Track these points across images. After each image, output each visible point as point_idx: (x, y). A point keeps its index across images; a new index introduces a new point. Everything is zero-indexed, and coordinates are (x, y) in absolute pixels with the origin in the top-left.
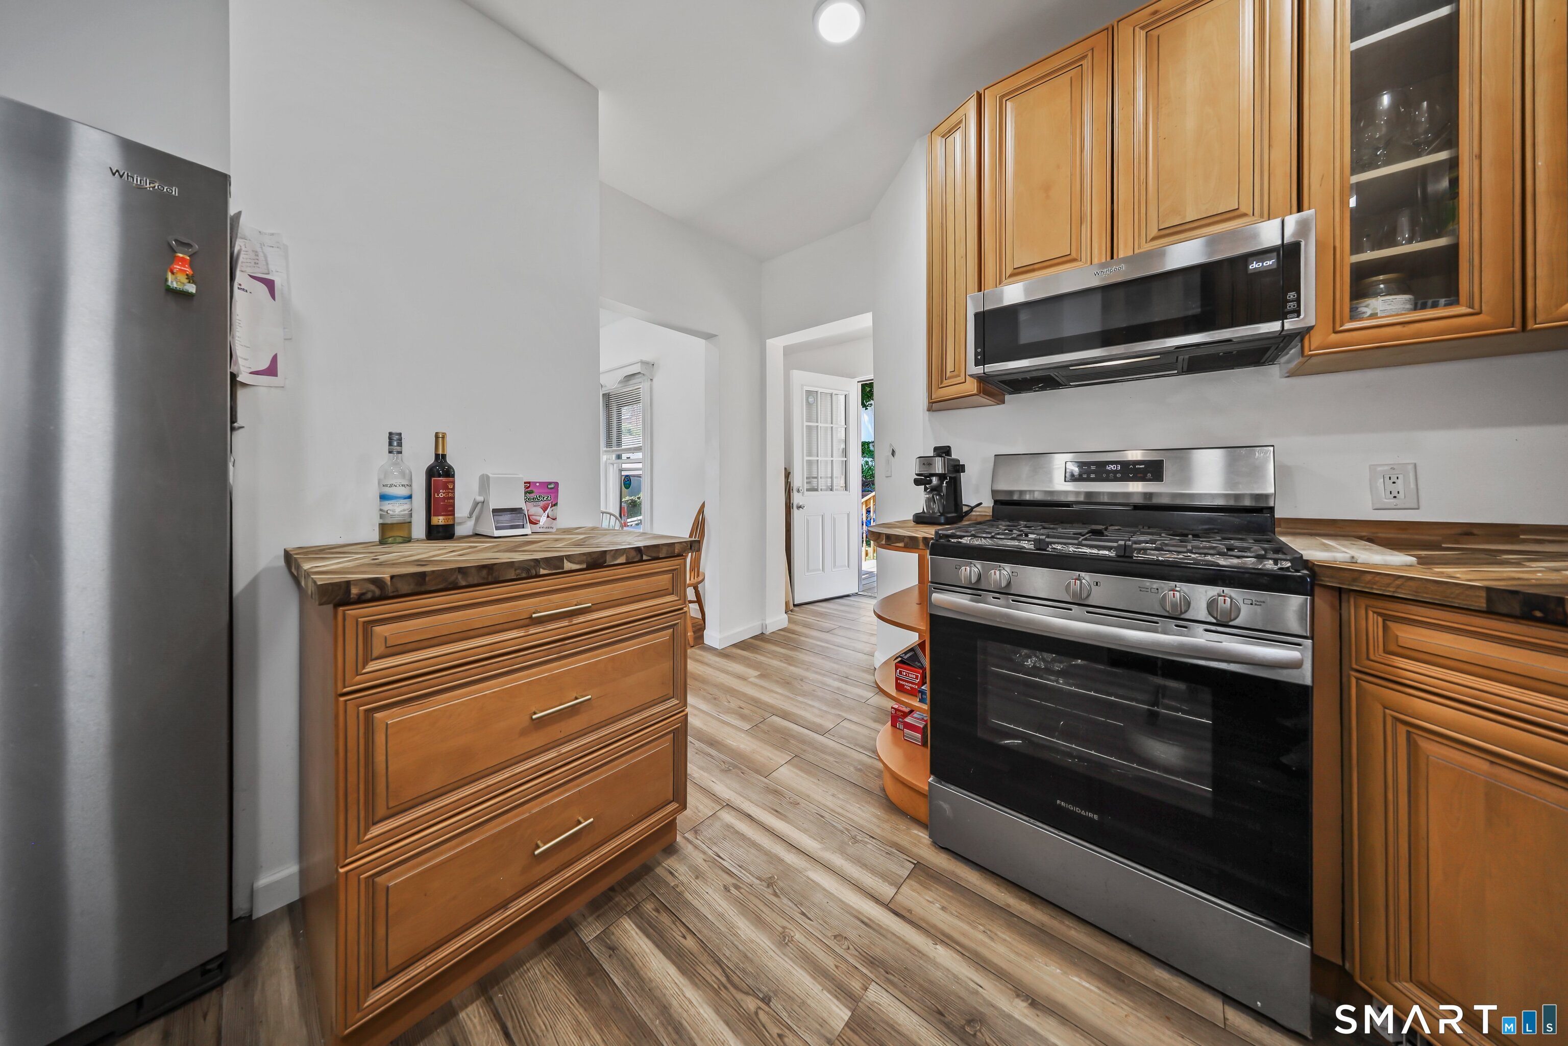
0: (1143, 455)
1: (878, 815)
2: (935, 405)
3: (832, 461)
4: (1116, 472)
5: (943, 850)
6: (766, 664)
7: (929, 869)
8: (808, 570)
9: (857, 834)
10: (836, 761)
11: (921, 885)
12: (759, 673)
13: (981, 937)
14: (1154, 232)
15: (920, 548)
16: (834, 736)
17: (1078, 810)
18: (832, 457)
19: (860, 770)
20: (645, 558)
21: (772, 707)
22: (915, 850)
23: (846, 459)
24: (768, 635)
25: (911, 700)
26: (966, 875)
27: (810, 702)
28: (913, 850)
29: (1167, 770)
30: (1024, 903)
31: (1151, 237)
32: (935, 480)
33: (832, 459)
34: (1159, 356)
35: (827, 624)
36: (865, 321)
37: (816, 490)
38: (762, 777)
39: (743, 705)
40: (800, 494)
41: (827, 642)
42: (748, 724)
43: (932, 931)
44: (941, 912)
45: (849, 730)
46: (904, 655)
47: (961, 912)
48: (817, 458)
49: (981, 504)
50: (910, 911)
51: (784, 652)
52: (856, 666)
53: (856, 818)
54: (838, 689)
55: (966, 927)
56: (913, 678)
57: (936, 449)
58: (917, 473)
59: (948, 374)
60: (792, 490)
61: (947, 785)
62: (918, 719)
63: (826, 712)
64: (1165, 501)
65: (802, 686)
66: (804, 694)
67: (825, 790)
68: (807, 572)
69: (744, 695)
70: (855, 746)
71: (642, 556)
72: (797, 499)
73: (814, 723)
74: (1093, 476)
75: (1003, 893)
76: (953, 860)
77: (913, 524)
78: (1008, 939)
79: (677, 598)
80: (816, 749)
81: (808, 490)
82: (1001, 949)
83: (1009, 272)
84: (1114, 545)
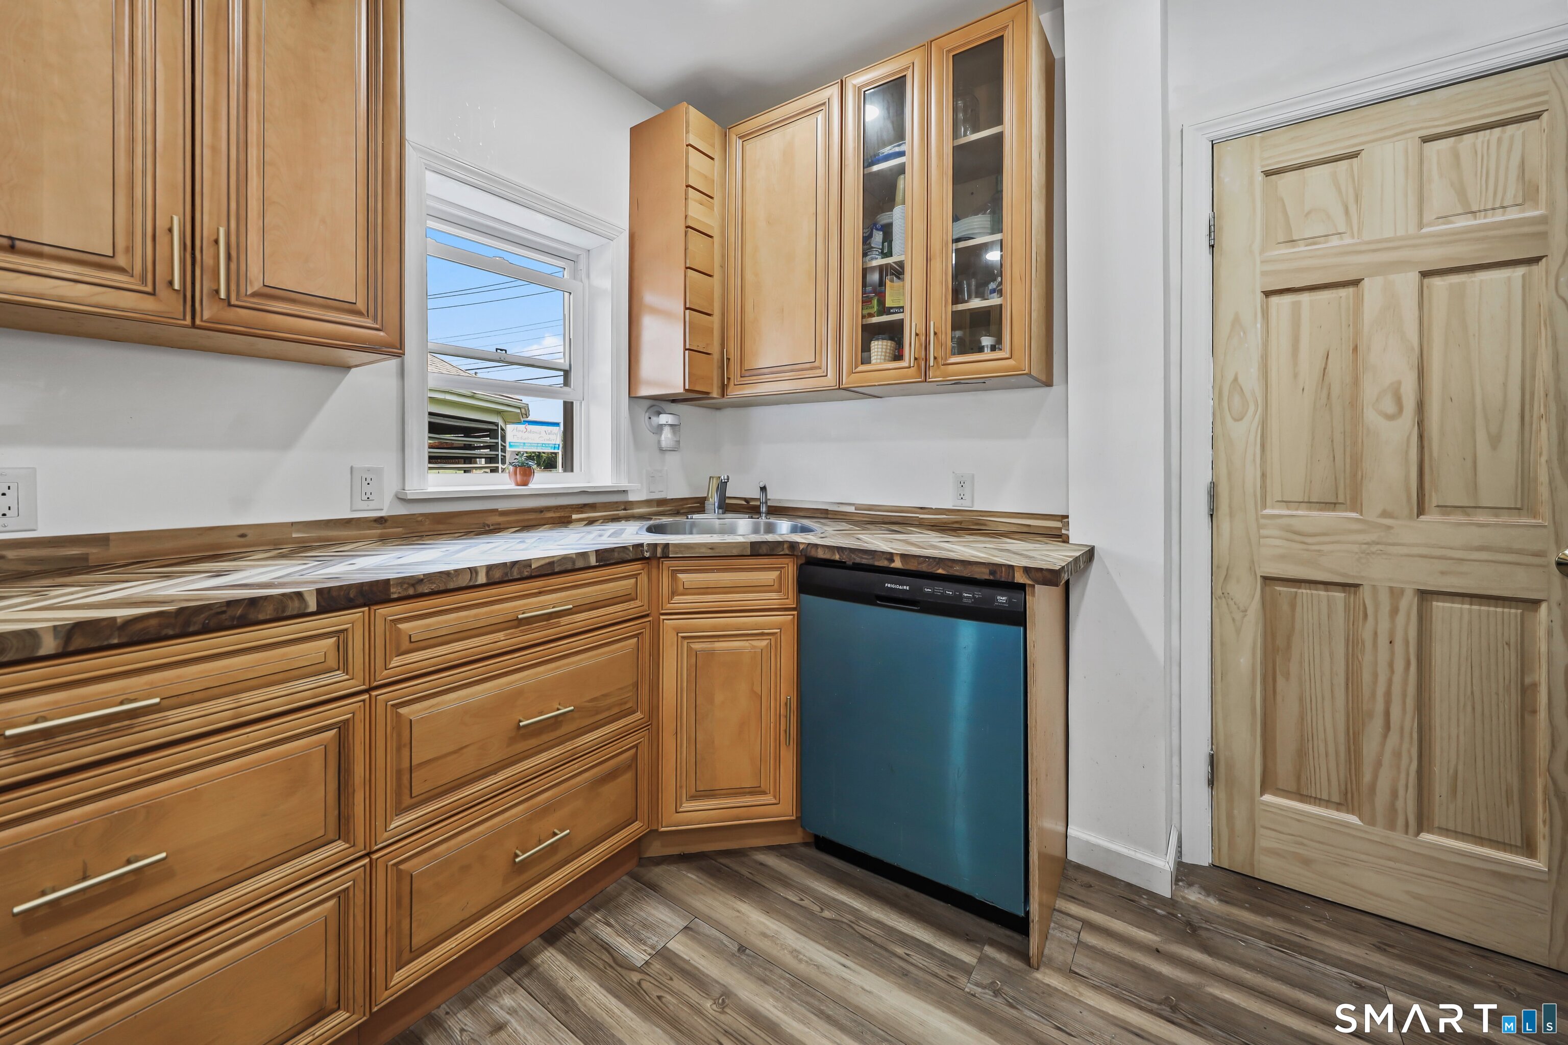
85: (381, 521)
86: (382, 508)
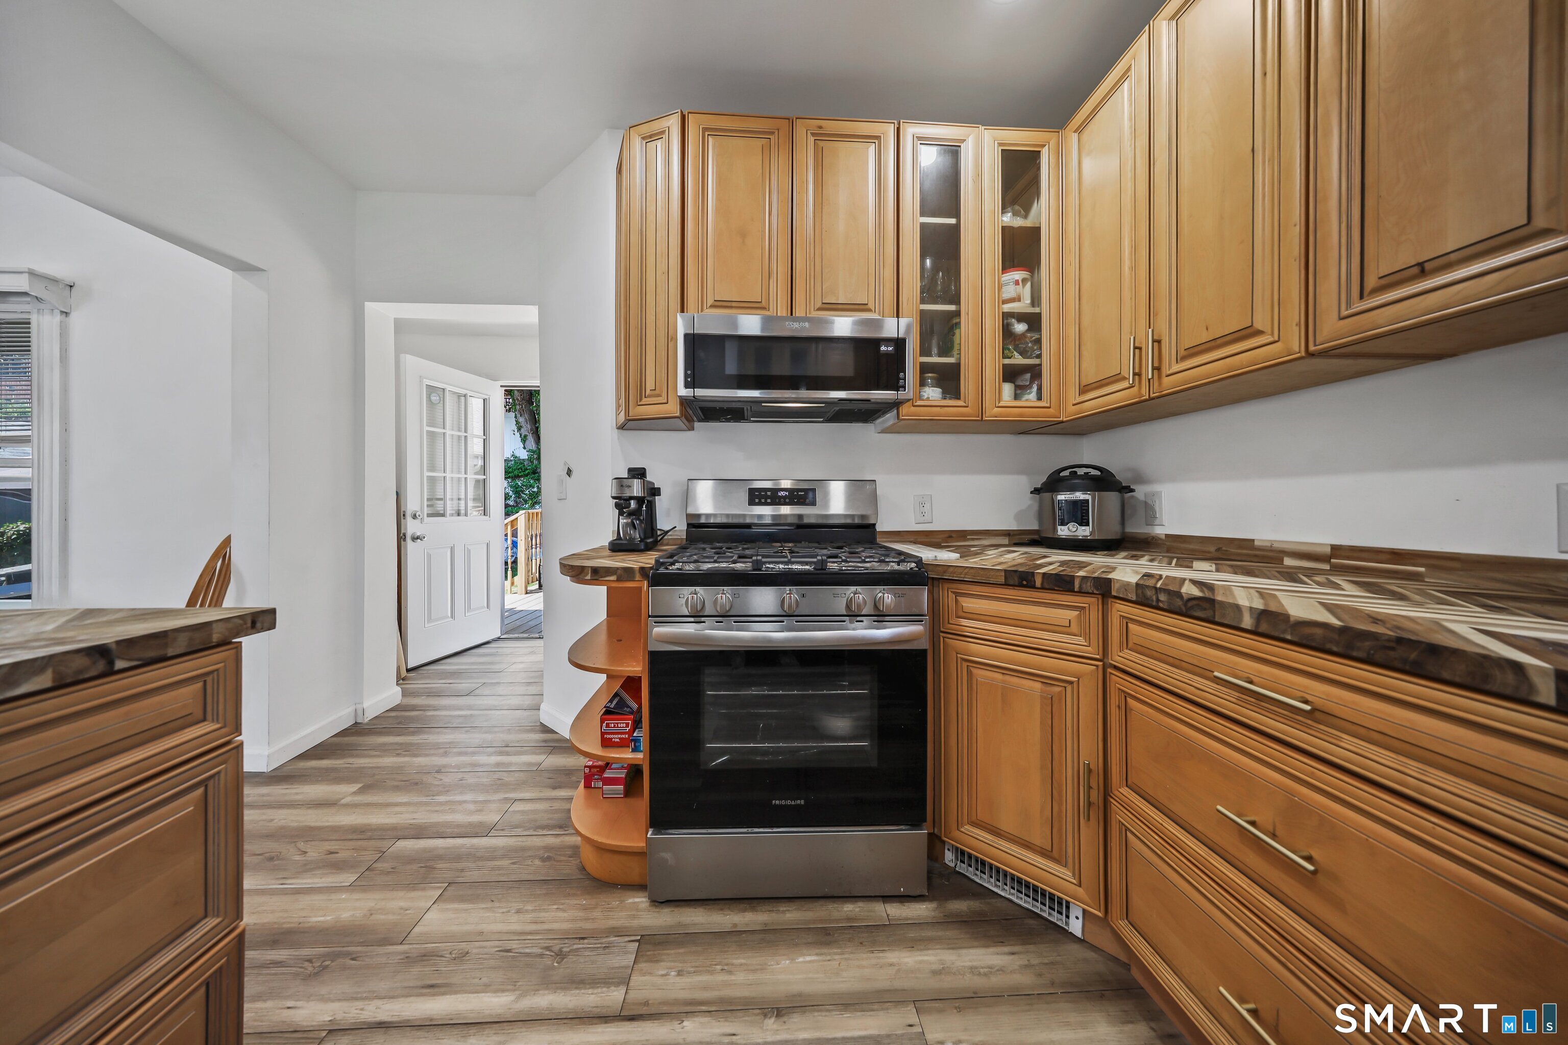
0: (792, 484)
1: (584, 905)
2: (629, 424)
3: (466, 479)
4: (785, 497)
5: (663, 904)
6: (372, 768)
7: (655, 937)
8: (430, 619)
9: (562, 946)
10: (513, 863)
11: (651, 962)
12: (360, 785)
13: (721, 978)
14: (819, 305)
15: (637, 579)
16: (503, 830)
17: (789, 802)
18: (466, 473)
19: (549, 858)
20: (120, 664)
21: (394, 828)
22: (635, 923)
23: (485, 477)
24: (367, 724)
25: (622, 753)
26: (692, 918)
27: (459, 798)
28: (632, 924)
29: (843, 739)
30: (747, 913)
31: (818, 307)
32: (633, 504)
33: (466, 476)
34: (823, 405)
35: (464, 685)
36: (529, 315)
37: (443, 515)
38: (395, 947)
39: (333, 846)
40: (417, 522)
41: (470, 708)
42: (352, 873)
43: (675, 1009)
44: (678, 979)
45: (523, 812)
46: (610, 704)
48: (444, 475)
49: (675, 527)
50: (647, 1003)
51: (401, 741)
52: (517, 728)
53: (555, 926)
54: (498, 764)
56: (623, 727)
57: (630, 470)
58: (613, 495)
59: (648, 392)
60: (404, 515)
61: (670, 831)
62: (618, 769)
63: (485, 802)
64: (813, 521)
65: (441, 780)
66: (447, 789)
67: (505, 910)
68: (428, 623)
69: (334, 829)
70: (535, 830)
71: (111, 663)
72: (412, 527)
73: (471, 825)
74: (769, 501)
75: (727, 915)
76: (676, 910)
77: (608, 553)
79: (218, 726)
80: (481, 858)
81: (429, 515)
83: (710, 302)
84: (815, 560)
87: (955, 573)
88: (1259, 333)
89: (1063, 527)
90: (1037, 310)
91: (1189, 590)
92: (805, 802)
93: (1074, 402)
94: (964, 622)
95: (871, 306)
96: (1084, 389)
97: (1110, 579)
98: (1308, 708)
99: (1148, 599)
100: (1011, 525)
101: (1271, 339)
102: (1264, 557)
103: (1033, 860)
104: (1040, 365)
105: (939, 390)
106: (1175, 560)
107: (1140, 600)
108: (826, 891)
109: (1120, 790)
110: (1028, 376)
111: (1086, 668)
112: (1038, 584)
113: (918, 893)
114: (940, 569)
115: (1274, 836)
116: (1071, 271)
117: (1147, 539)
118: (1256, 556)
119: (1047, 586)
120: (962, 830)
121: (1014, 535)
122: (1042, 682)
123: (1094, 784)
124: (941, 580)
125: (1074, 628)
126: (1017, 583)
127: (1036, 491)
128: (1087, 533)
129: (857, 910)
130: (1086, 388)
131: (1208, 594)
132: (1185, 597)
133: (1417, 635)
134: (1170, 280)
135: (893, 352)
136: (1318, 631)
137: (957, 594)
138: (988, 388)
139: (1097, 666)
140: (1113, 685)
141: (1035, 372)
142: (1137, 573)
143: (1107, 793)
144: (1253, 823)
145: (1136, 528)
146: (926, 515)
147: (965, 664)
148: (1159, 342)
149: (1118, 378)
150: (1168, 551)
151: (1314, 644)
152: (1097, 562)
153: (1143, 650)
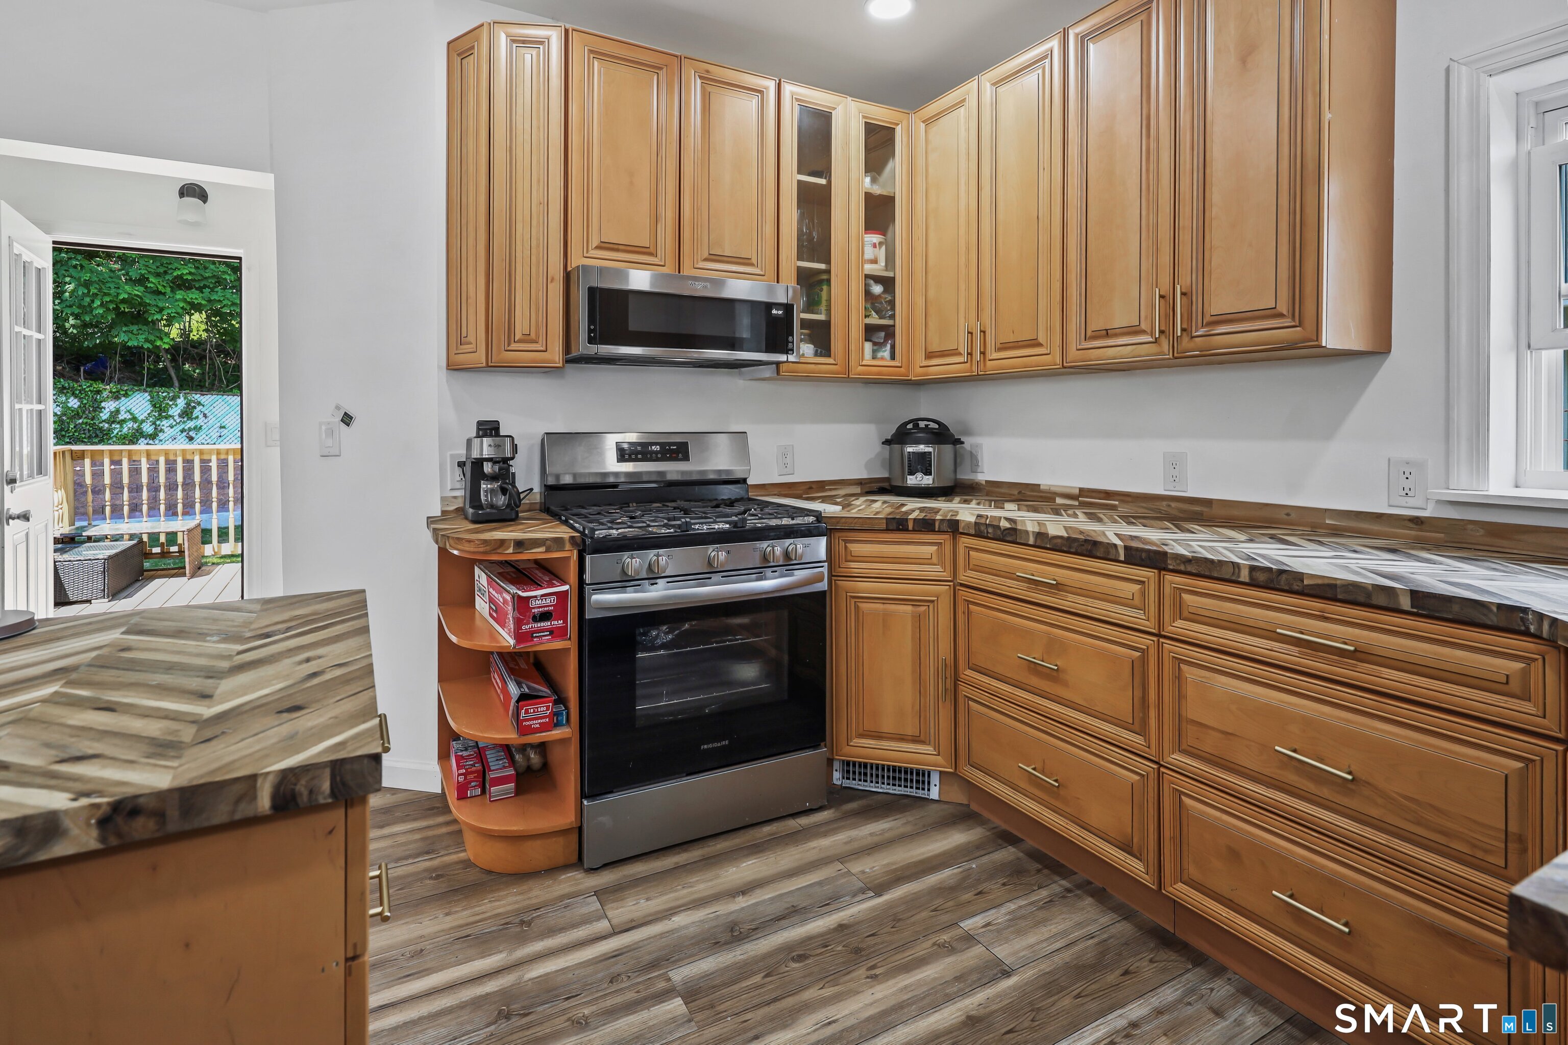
4: (656, 452)
5: (599, 870)
7: (608, 889)
9: (520, 917)
11: (618, 901)
13: (685, 891)
14: (706, 255)
15: (566, 550)
17: (716, 745)
22: (581, 888)
26: (634, 870)
28: (579, 889)
31: (705, 258)
43: (659, 916)
44: (649, 903)
47: (660, 891)
49: (532, 490)
50: (632, 921)
55: (672, 895)
56: (544, 711)
57: (478, 424)
67: (430, 919)
74: (640, 456)
76: (613, 870)
78: (697, 879)
82: (702, 886)
83: (595, 243)
84: (678, 522)
85: (1417, 521)
86: (1425, 507)
87: (846, 523)
88: (1040, 345)
89: (911, 477)
90: (891, 274)
91: (1004, 524)
92: (729, 742)
93: (921, 365)
94: (853, 565)
95: (754, 261)
96: (929, 355)
97: (958, 520)
98: (1055, 582)
99: (982, 532)
100: (862, 474)
101: (1046, 352)
102: (1046, 497)
103: (907, 748)
104: (894, 326)
105: (811, 346)
106: (993, 502)
107: (977, 533)
108: (748, 820)
109: (965, 673)
110: (883, 334)
111: (943, 588)
112: (910, 527)
113: (820, 804)
114: (834, 520)
115: (1043, 661)
116: (919, 247)
117: (972, 484)
118: (1041, 497)
119: (917, 529)
120: (851, 744)
121: (866, 483)
122: (912, 605)
123: (948, 675)
124: (833, 530)
125: (935, 560)
126: (895, 528)
127: (887, 442)
128: (931, 482)
129: (775, 828)
130: (931, 354)
131: (1014, 526)
132: (1002, 528)
133: (1092, 537)
134: (991, 292)
135: (782, 316)
136: (1059, 541)
137: (846, 541)
138: (853, 347)
139: (950, 586)
140: (960, 598)
141: (889, 331)
142: (973, 514)
143: (956, 679)
144: (1034, 658)
145: (965, 475)
146: (788, 466)
147: (853, 601)
148: (984, 332)
149: (955, 353)
150: (987, 495)
151: (1058, 548)
152: (944, 507)
153: (979, 569)
